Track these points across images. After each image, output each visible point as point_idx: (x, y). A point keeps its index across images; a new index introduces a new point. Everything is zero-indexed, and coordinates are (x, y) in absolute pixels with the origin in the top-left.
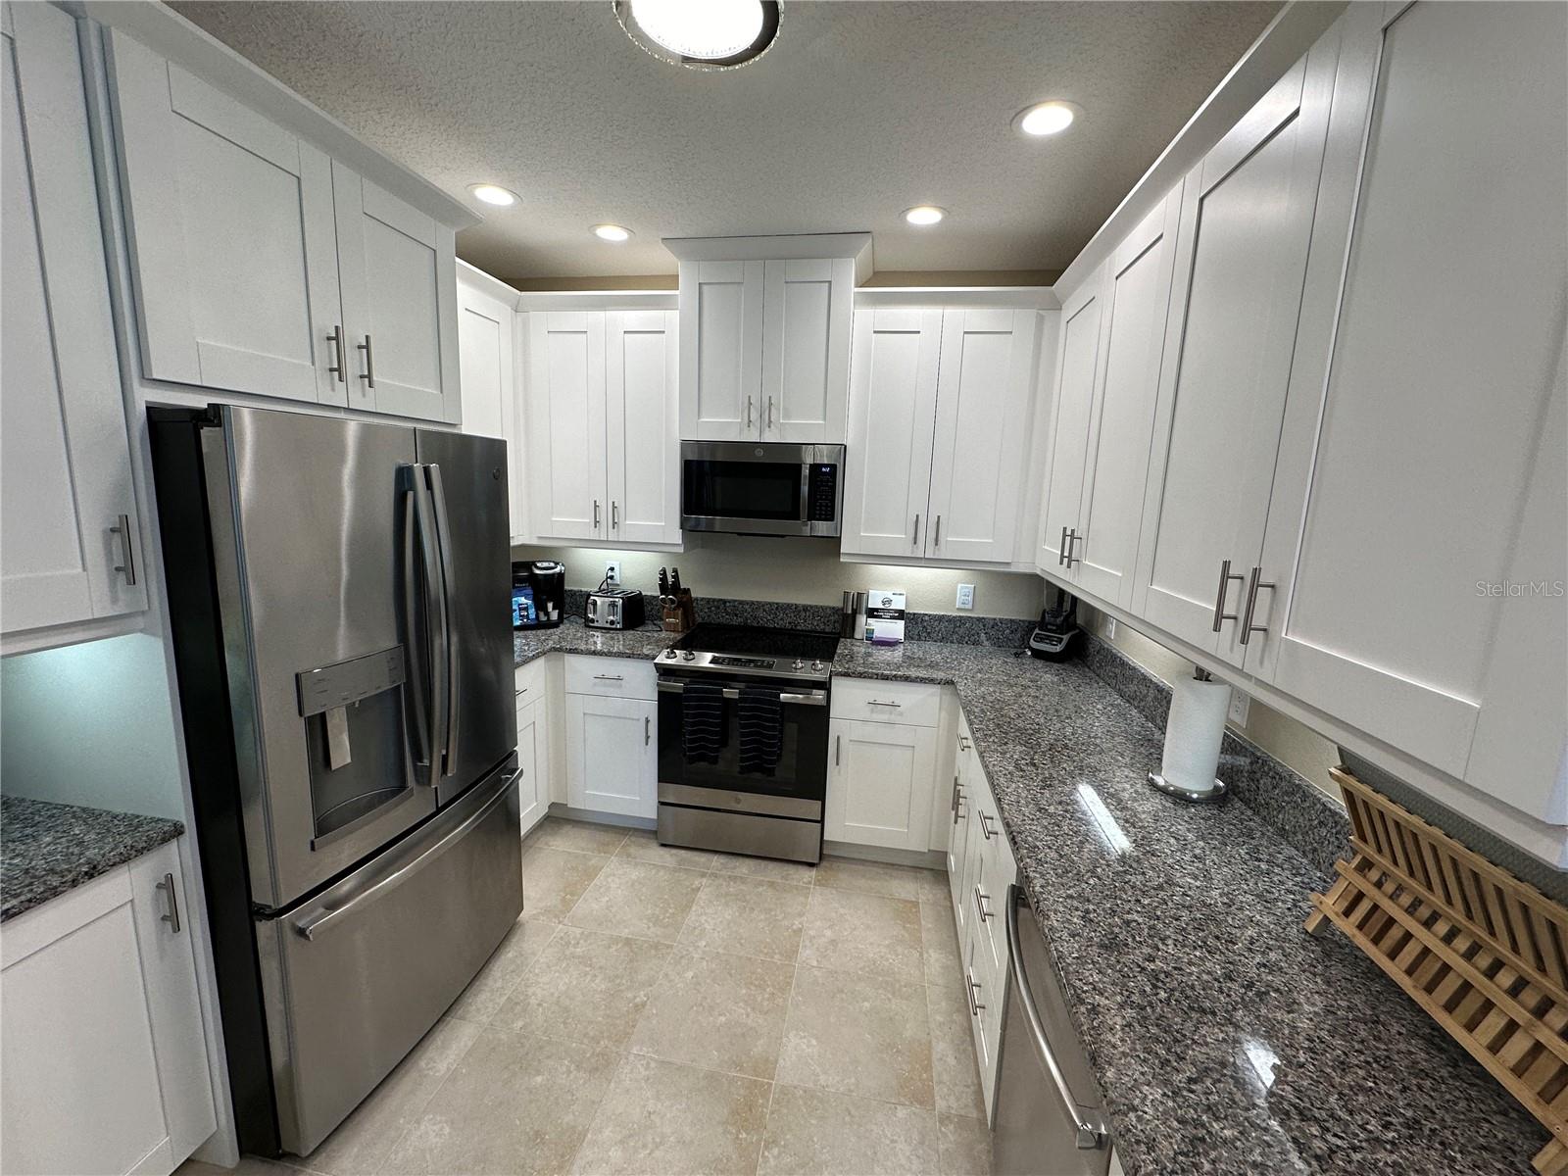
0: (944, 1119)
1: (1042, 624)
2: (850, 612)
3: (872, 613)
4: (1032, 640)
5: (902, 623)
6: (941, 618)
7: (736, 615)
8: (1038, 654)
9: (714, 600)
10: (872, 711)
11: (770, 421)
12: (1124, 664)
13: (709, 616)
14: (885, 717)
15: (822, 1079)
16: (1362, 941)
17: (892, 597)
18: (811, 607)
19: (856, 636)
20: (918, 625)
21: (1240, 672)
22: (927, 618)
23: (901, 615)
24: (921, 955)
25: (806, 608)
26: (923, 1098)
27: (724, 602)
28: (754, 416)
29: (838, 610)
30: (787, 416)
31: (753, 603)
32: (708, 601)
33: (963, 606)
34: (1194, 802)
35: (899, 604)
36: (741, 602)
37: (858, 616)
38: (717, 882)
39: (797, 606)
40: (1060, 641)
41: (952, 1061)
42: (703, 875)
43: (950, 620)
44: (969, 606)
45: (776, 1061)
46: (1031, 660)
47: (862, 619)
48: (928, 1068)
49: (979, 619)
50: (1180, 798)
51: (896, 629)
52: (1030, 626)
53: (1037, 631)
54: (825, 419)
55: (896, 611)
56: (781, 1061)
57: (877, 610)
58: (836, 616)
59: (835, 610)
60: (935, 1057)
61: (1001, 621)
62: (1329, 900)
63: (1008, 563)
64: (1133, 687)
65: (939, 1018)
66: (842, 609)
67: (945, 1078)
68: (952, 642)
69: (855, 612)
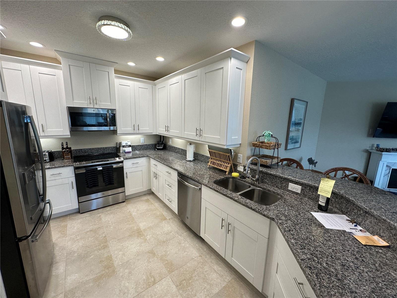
0: (169, 219)
1: (158, 144)
2: (118, 147)
3: (124, 147)
4: (157, 147)
5: (131, 148)
6: (138, 146)
7: (86, 152)
8: (158, 149)
9: (78, 150)
10: (133, 165)
11: (96, 103)
12: (174, 147)
13: (76, 154)
14: (135, 166)
15: (149, 225)
16: (213, 165)
17: (128, 143)
18: (108, 147)
19: (121, 152)
20: (134, 148)
21: (199, 141)
22: (135, 146)
23: (130, 146)
24: (154, 205)
25: (106, 148)
26: (165, 219)
27: (81, 150)
28: (91, 101)
29: (115, 147)
30: (101, 102)
31: (90, 149)
32: (76, 150)
33: (142, 143)
34: (192, 161)
35: (129, 144)
36: (87, 149)
37: (120, 148)
38: (104, 213)
39: (104, 148)
40: (162, 146)
41: (166, 214)
42: (99, 213)
43: (140, 146)
44: (144, 142)
45: (140, 228)
46: (157, 151)
47: (121, 148)
48: (164, 216)
49: (146, 145)
50: (190, 161)
51: (130, 149)
52: (156, 145)
53: (157, 145)
54: (111, 103)
55: (129, 145)
56: (141, 227)
57: (124, 146)
58: (114, 149)
59: (114, 147)
60: (164, 215)
61: (150, 144)
62: (209, 163)
63: (152, 133)
64: (177, 151)
65: (162, 210)
66: (116, 147)
67: (167, 216)
68: (141, 150)
69: (120, 147)
